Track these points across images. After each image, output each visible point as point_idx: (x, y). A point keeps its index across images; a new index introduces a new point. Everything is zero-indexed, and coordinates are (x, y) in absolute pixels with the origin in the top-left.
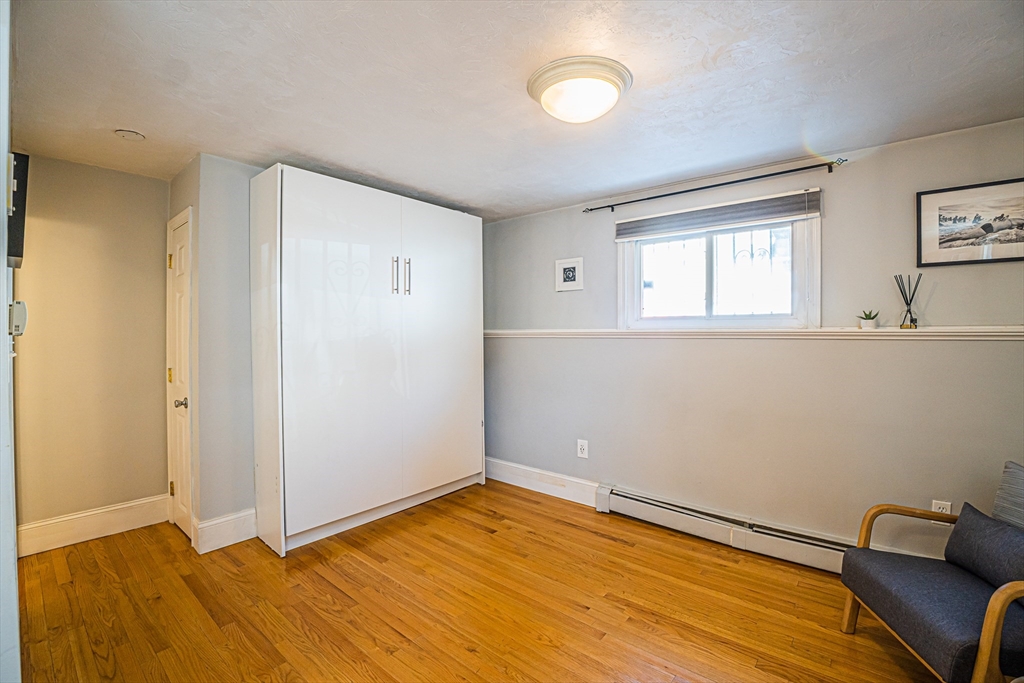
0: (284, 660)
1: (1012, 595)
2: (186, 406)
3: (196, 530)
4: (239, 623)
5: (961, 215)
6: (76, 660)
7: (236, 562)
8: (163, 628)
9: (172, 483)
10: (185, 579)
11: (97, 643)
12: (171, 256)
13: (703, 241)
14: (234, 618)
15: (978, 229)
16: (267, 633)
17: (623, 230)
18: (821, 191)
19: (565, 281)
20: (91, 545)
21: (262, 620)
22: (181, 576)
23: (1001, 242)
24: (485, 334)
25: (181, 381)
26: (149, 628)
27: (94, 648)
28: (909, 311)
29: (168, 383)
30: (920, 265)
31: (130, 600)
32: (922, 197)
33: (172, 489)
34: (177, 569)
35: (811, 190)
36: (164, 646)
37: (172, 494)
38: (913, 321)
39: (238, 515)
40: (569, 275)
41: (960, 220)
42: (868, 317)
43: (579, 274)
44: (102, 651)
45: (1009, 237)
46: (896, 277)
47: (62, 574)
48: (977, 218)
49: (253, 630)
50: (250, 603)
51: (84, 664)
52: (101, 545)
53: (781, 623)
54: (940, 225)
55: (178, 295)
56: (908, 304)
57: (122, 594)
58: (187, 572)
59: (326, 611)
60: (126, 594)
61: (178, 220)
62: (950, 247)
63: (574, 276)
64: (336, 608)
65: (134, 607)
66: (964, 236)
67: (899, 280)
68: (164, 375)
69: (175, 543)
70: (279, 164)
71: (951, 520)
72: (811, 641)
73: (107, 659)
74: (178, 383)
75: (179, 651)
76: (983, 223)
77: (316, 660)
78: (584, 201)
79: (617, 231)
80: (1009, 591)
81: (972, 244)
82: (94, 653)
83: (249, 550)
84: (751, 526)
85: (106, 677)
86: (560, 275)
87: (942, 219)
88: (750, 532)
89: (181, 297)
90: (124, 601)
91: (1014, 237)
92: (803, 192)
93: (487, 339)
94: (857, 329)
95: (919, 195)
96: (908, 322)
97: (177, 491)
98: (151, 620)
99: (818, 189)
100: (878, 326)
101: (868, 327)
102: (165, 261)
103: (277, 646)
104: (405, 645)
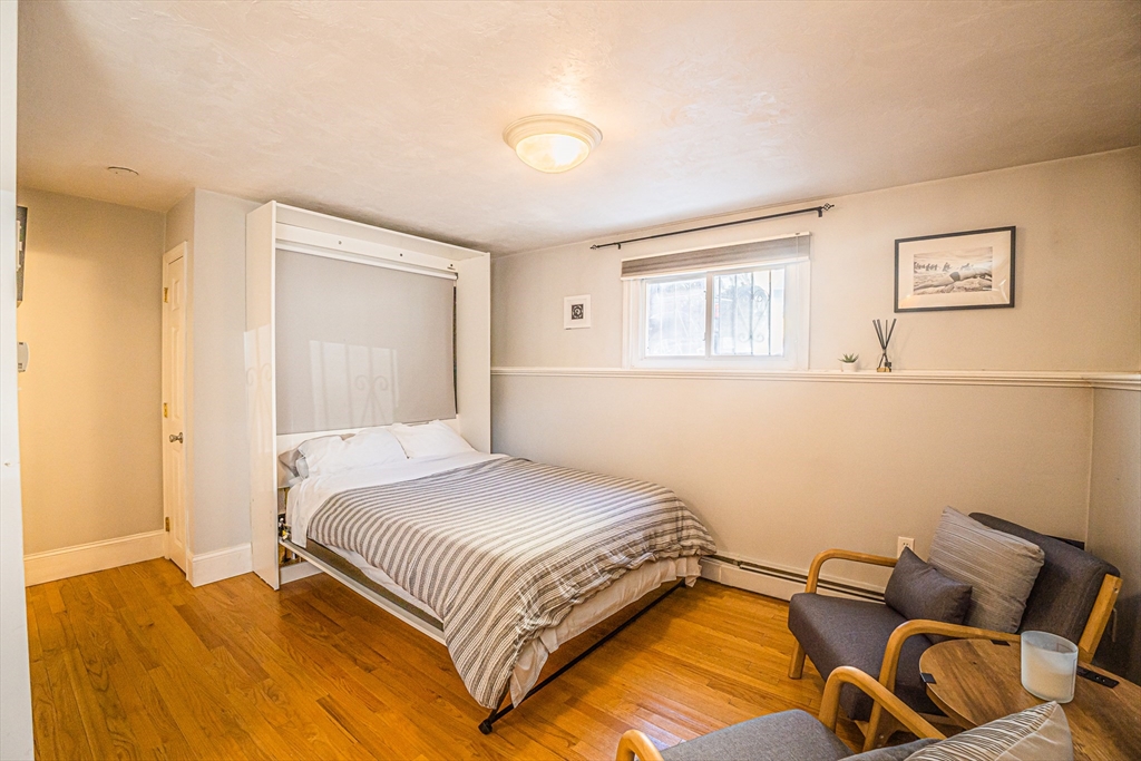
0: (267, 676)
1: (905, 633)
2: (181, 441)
3: (190, 563)
4: (228, 646)
5: (933, 263)
6: (71, 675)
7: (230, 595)
8: (155, 650)
9: (167, 519)
10: (180, 609)
11: (90, 662)
12: (166, 289)
13: (704, 281)
14: (223, 642)
15: (947, 277)
16: (254, 654)
17: (630, 268)
18: (811, 235)
19: (573, 318)
20: (85, 579)
21: (251, 644)
22: (175, 607)
23: (966, 290)
24: (491, 372)
25: (176, 416)
26: (140, 650)
27: (88, 666)
28: (885, 354)
29: (164, 418)
30: (897, 310)
31: (123, 627)
32: (900, 244)
33: (168, 524)
34: (170, 601)
35: (801, 234)
36: (155, 665)
37: (168, 530)
38: (888, 364)
39: (233, 550)
40: (577, 312)
41: (932, 268)
42: (849, 360)
43: (586, 311)
44: (96, 668)
45: (973, 286)
46: (874, 321)
47: (56, 604)
48: (947, 267)
49: (241, 652)
50: (239, 629)
51: (79, 679)
52: (94, 578)
53: (746, 651)
54: (915, 272)
55: (173, 329)
56: (884, 348)
57: (115, 622)
58: (180, 604)
59: (314, 637)
60: (119, 621)
61: (174, 253)
62: (923, 293)
63: (581, 313)
64: (322, 634)
65: (127, 633)
66: (935, 283)
67: (877, 324)
68: (160, 411)
69: (168, 576)
70: (274, 202)
71: (892, 564)
72: (767, 665)
73: (100, 676)
74: (174, 418)
75: (168, 669)
76: (951, 271)
77: (299, 677)
78: (592, 237)
79: (623, 268)
80: (905, 630)
81: (942, 291)
82: (88, 671)
83: (243, 584)
84: (739, 563)
85: (100, 690)
86: (568, 312)
87: (917, 266)
88: (736, 568)
89: (176, 332)
90: (117, 627)
91: (978, 286)
92: (794, 235)
93: (493, 376)
94: (839, 372)
95: (897, 242)
96: (883, 366)
97: (173, 525)
98: (144, 644)
99: (808, 233)
100: (858, 368)
101: (849, 369)
102: (161, 294)
103: (263, 665)
104: (384, 665)
